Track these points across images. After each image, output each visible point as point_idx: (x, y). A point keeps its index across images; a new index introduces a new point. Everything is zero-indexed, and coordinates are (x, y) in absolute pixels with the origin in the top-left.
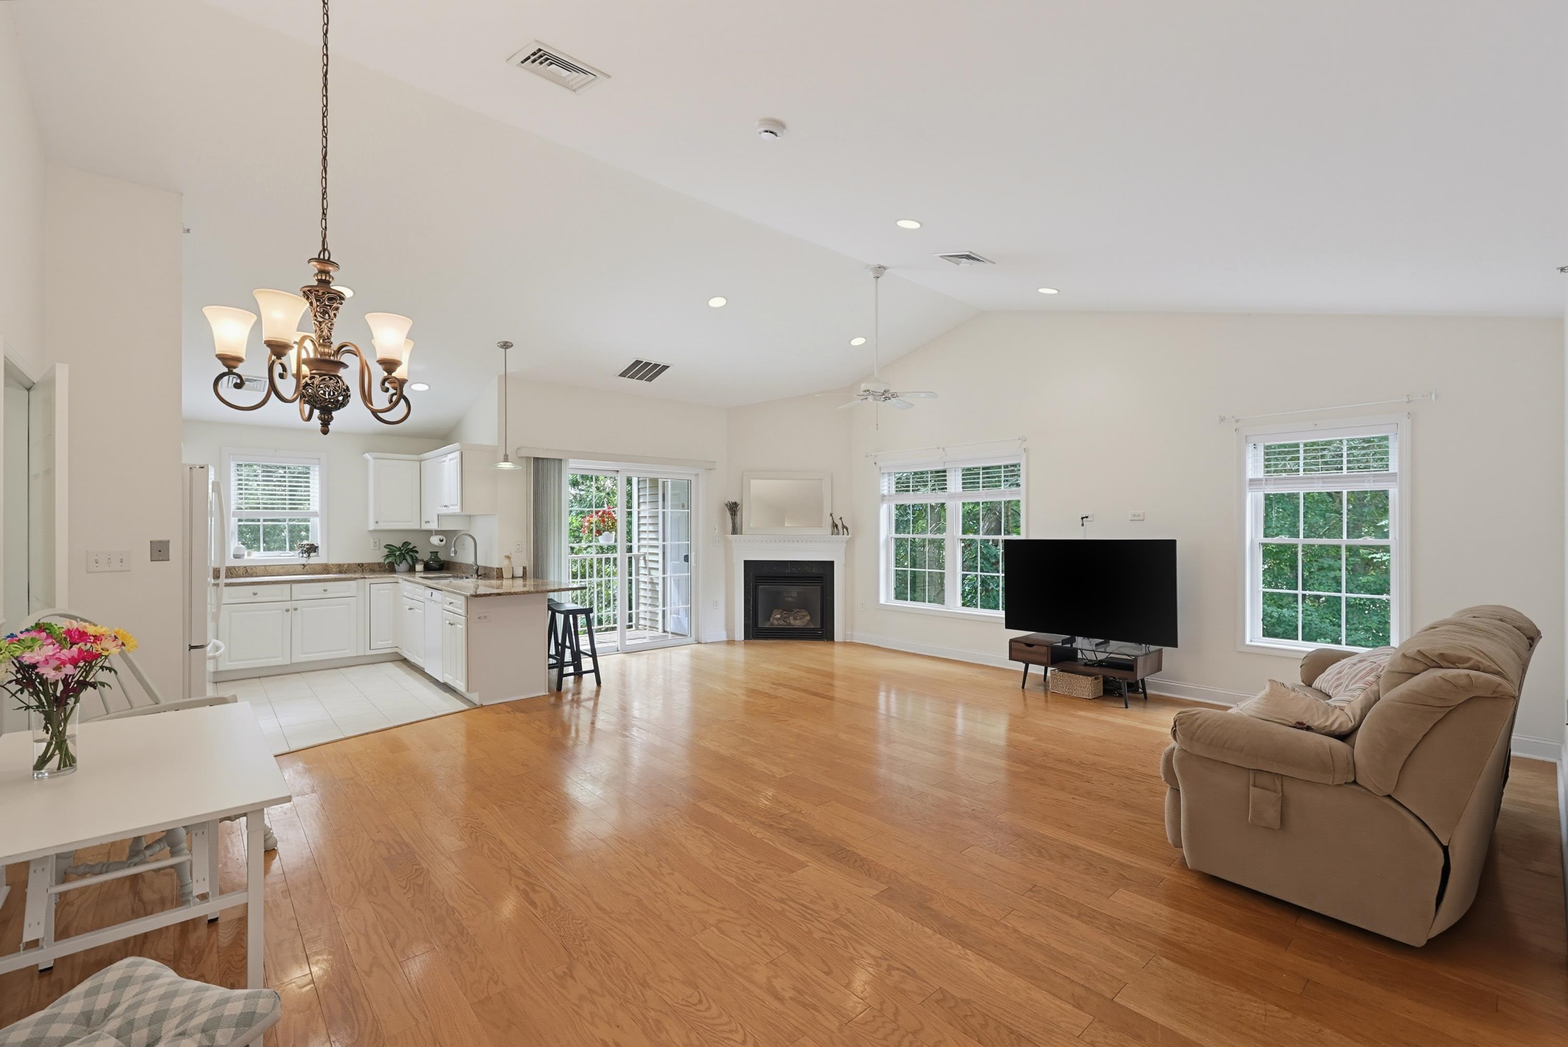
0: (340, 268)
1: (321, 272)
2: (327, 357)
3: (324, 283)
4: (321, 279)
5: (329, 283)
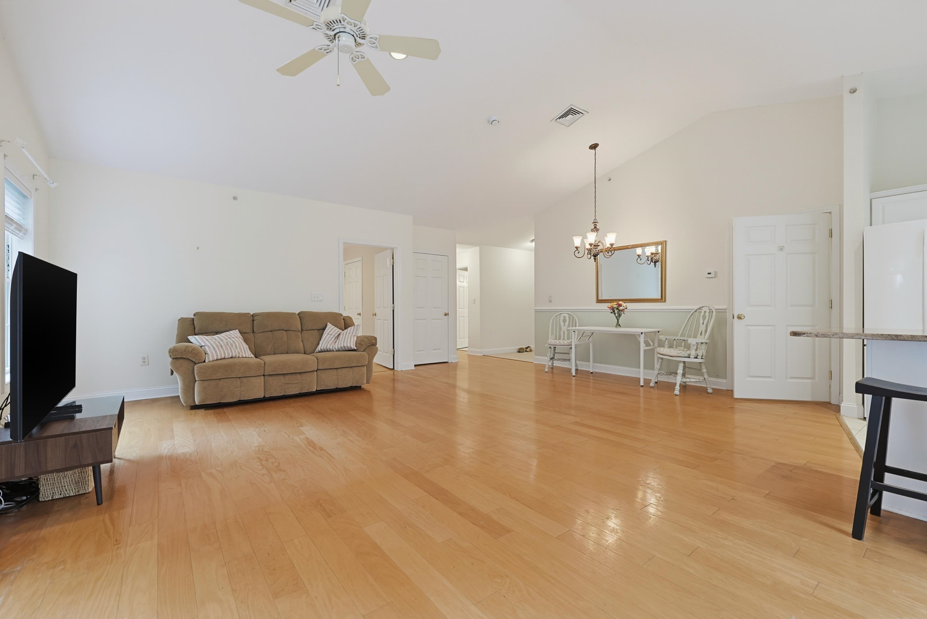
1: (595, 225)
2: (597, 244)
3: (595, 227)
5: (596, 227)
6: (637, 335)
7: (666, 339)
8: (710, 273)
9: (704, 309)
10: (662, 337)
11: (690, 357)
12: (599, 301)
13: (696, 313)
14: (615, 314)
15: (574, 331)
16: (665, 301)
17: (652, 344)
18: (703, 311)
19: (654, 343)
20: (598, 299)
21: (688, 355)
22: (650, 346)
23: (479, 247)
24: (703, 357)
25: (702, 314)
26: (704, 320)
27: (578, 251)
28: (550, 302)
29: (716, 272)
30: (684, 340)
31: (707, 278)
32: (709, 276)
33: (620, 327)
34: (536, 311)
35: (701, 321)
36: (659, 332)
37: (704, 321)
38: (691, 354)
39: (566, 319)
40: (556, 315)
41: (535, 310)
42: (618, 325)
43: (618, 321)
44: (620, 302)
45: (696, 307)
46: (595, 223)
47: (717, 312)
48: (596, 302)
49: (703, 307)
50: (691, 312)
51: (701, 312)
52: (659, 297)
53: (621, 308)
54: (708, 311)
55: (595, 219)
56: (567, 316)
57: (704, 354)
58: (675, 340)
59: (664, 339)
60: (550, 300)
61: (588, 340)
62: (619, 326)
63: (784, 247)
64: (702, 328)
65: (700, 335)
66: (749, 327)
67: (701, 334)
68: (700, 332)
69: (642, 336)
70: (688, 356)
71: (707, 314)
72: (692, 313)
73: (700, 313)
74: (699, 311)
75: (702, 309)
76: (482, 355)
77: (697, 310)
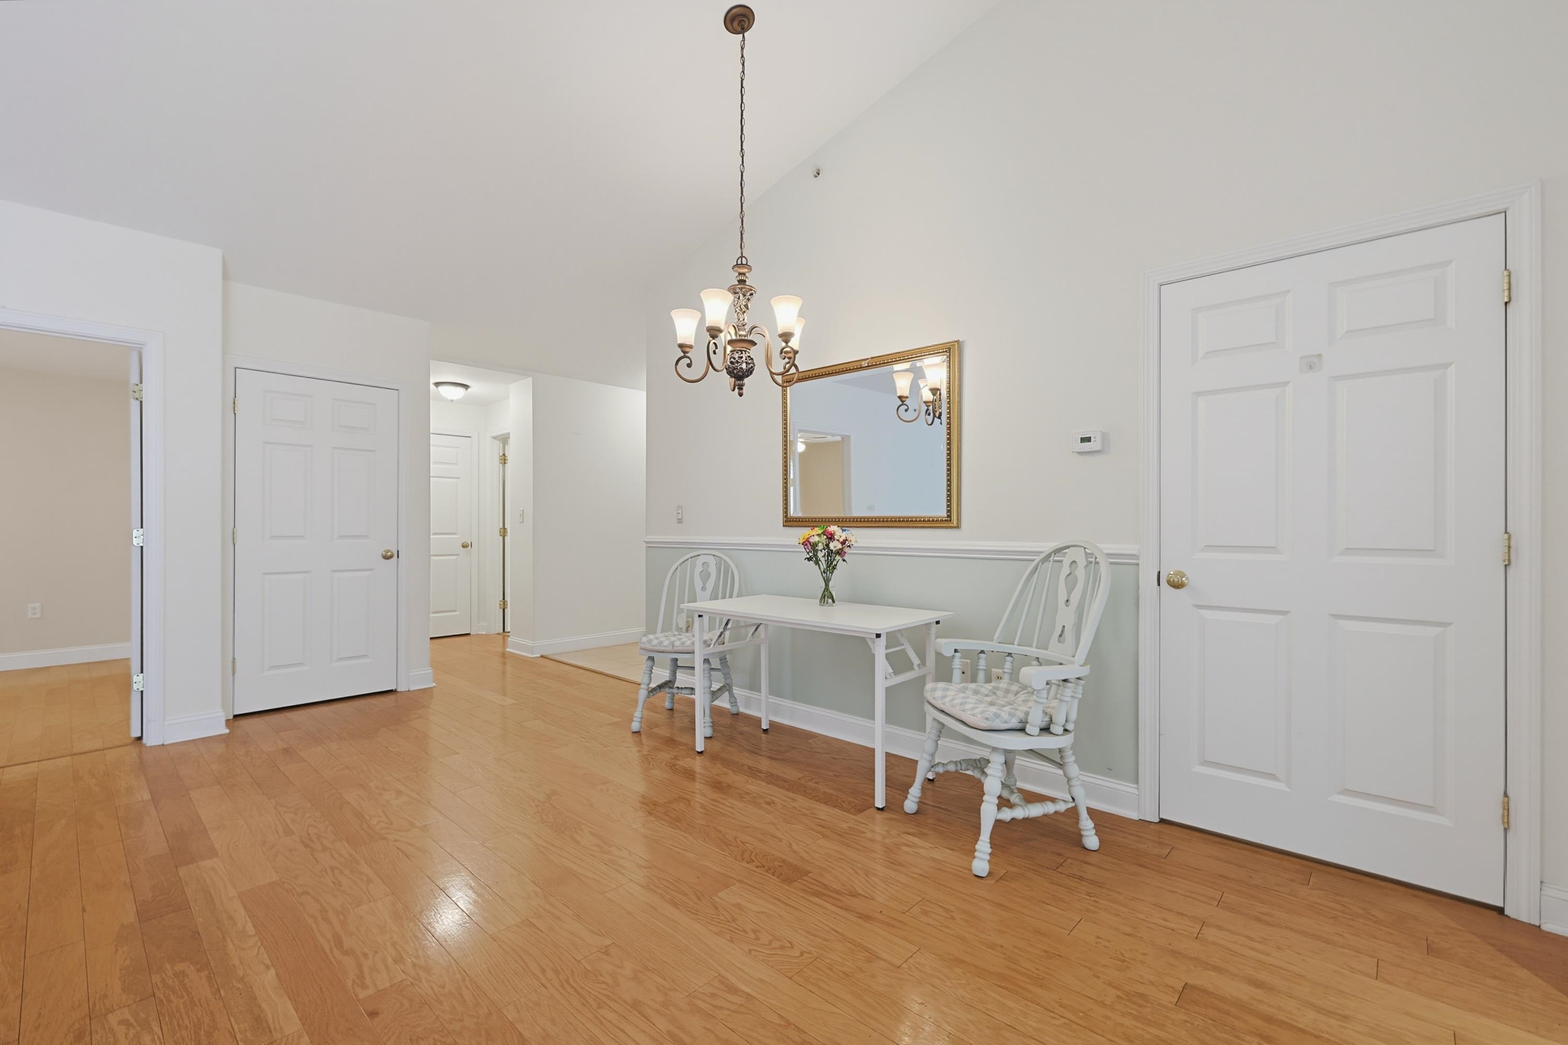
0: (753, 268)
1: (741, 273)
2: (743, 338)
3: (742, 282)
4: (740, 279)
5: (745, 281)
6: (867, 639)
7: (956, 651)
8: (1088, 440)
9: (1071, 555)
10: (946, 646)
11: (1027, 730)
12: (789, 522)
13: (1046, 563)
14: (817, 563)
15: (700, 616)
16: (958, 527)
17: (916, 661)
18: (1067, 562)
19: (923, 663)
20: (786, 516)
21: (1021, 722)
22: (910, 667)
23: (531, 379)
24: (1070, 727)
25: (1066, 570)
26: (1070, 589)
27: (687, 361)
28: (680, 521)
29: (1105, 436)
30: (1010, 654)
31: (1080, 453)
32: (1086, 446)
33: (834, 602)
34: (651, 547)
35: (1062, 595)
36: (938, 622)
37: (1069, 594)
38: (1029, 720)
39: (709, 570)
40: (681, 560)
41: (647, 542)
42: (827, 596)
43: (827, 585)
44: (833, 528)
45: (1047, 546)
46: (741, 265)
47: (1111, 563)
48: (784, 526)
49: (1068, 547)
50: (1033, 560)
51: (1061, 561)
52: (943, 513)
53: (834, 546)
54: (1082, 562)
55: (742, 257)
56: (712, 562)
57: (1073, 716)
58: (982, 652)
59: (948, 653)
60: (680, 517)
61: (753, 634)
62: (830, 601)
63: (1320, 356)
64: (1065, 617)
65: (1059, 641)
66: (1207, 614)
67: (1060, 636)
68: (1058, 631)
69: (883, 641)
70: (1020, 726)
71: (1080, 573)
72: (1034, 564)
73: (1060, 563)
74: (1055, 558)
75: (1066, 553)
76: (539, 655)
77: (1049, 556)
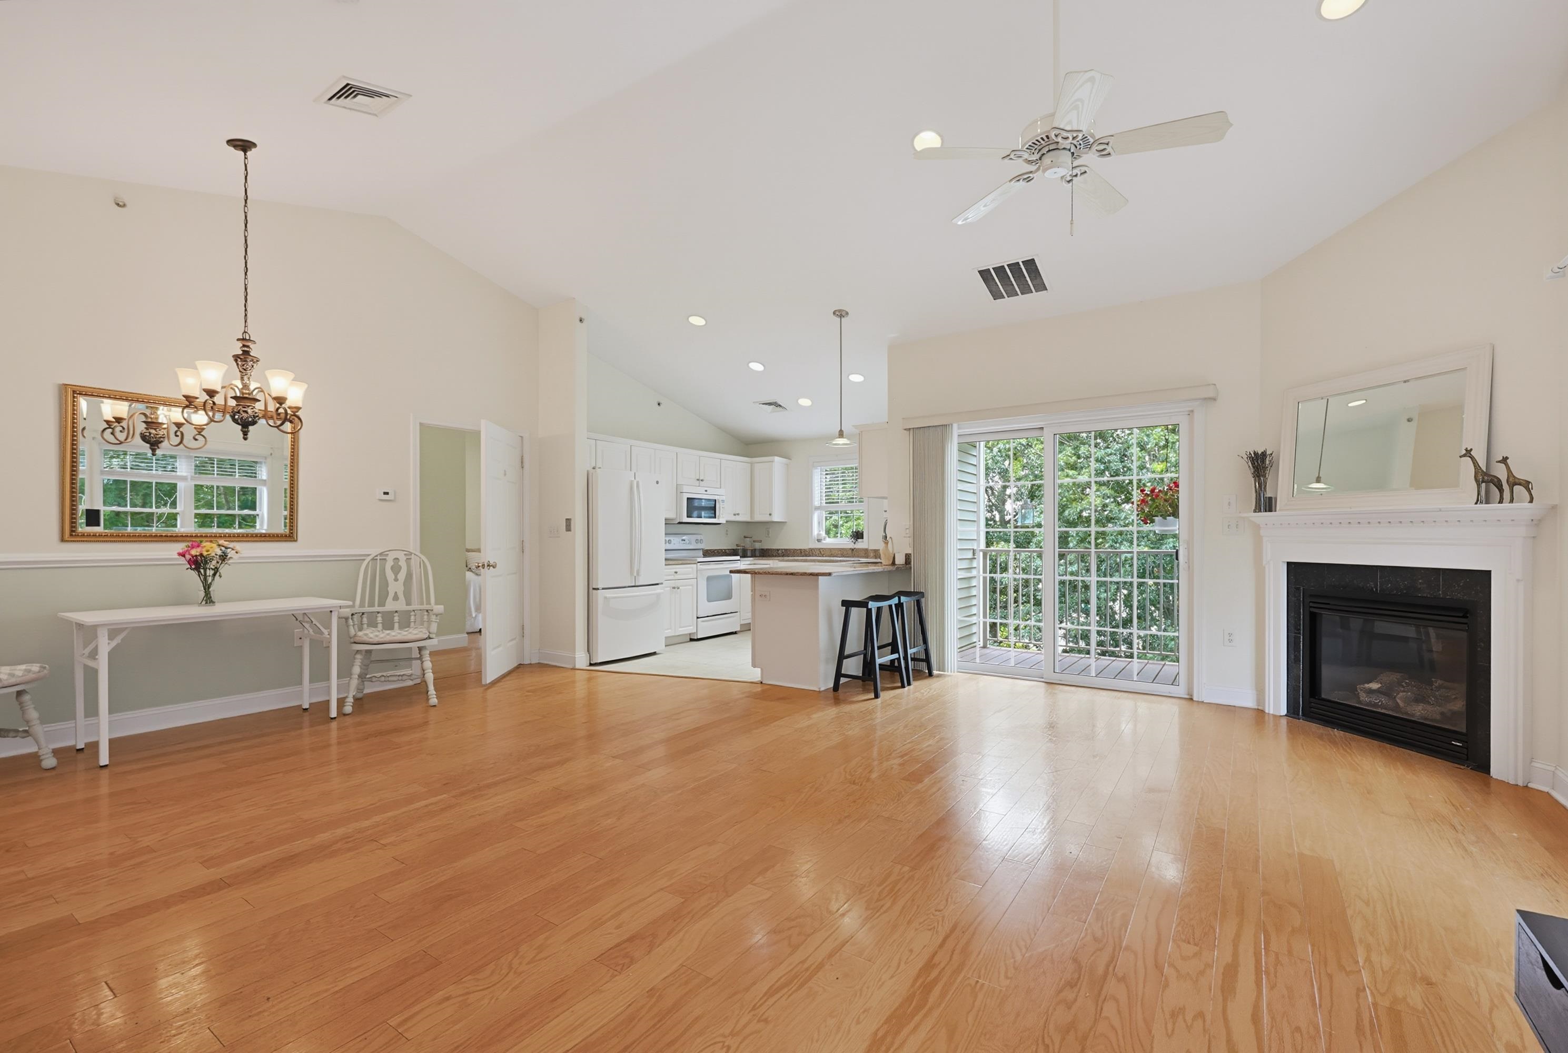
2: (247, 396)
3: (246, 353)
4: (244, 350)
8: (388, 493)
16: (298, 541)
18: (390, 558)
20: (71, 533)
25: (390, 563)
29: (395, 493)
31: (384, 501)
32: (386, 497)
35: (391, 577)
37: (396, 575)
42: (208, 599)
43: (207, 590)
45: (374, 552)
49: (389, 551)
50: (366, 560)
54: (403, 558)
55: (245, 332)
62: (210, 602)
64: (396, 587)
67: (394, 598)
68: (392, 595)
71: (402, 563)
